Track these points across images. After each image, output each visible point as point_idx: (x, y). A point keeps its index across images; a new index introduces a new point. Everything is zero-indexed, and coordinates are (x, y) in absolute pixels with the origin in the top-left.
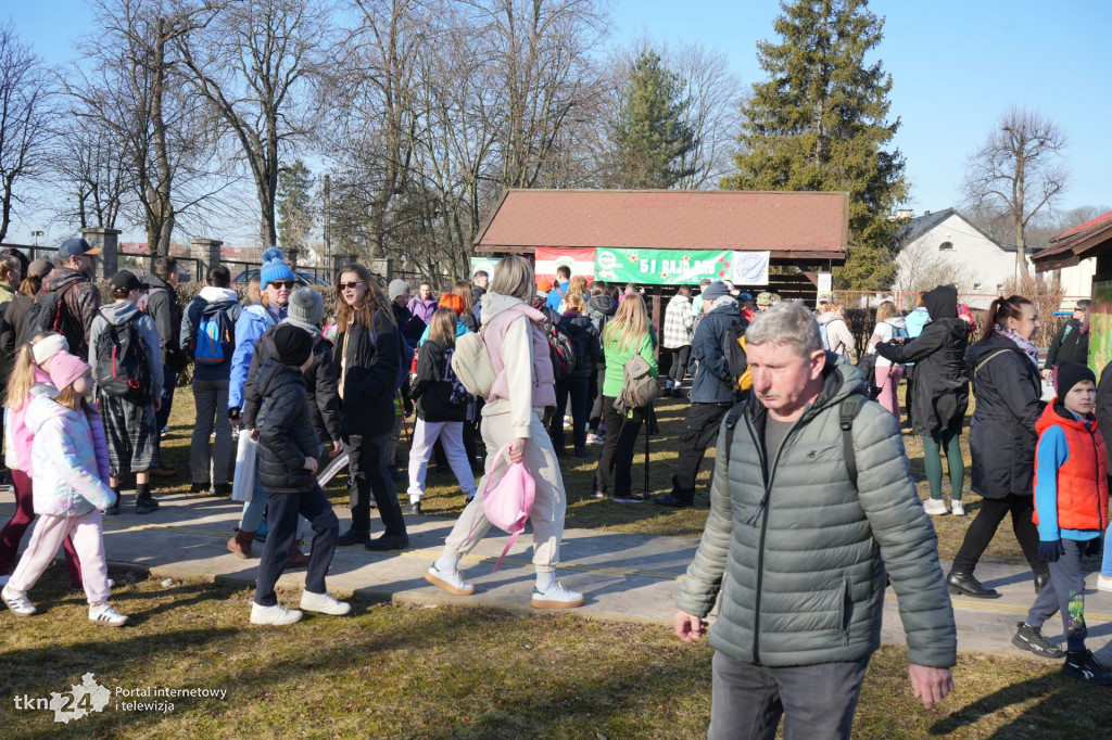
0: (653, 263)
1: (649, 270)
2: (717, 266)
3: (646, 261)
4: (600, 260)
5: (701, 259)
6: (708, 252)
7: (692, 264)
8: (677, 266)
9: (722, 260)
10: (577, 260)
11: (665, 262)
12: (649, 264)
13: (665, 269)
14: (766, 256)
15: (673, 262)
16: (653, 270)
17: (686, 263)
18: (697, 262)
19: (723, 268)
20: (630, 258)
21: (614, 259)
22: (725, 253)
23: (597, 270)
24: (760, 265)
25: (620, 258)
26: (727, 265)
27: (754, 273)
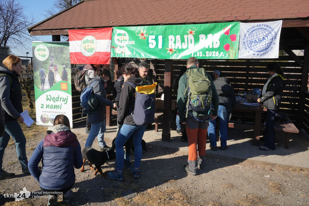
0: (160, 38)
1: (157, 45)
2: (222, 39)
3: (154, 37)
4: (116, 38)
5: (206, 33)
6: (212, 25)
7: (197, 39)
8: (183, 41)
9: (227, 33)
10: (97, 39)
11: (171, 37)
12: (156, 39)
13: (171, 45)
14: (277, 26)
15: (178, 37)
16: (160, 46)
17: (191, 37)
18: (202, 36)
19: (229, 41)
20: (140, 35)
21: (127, 37)
22: (230, 26)
23: (113, 47)
24: (270, 37)
25: (132, 35)
26: (233, 38)
27: (262, 45)
